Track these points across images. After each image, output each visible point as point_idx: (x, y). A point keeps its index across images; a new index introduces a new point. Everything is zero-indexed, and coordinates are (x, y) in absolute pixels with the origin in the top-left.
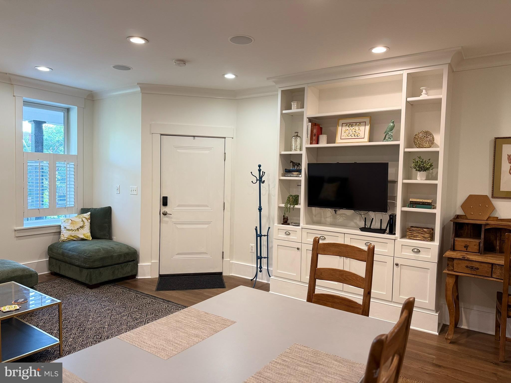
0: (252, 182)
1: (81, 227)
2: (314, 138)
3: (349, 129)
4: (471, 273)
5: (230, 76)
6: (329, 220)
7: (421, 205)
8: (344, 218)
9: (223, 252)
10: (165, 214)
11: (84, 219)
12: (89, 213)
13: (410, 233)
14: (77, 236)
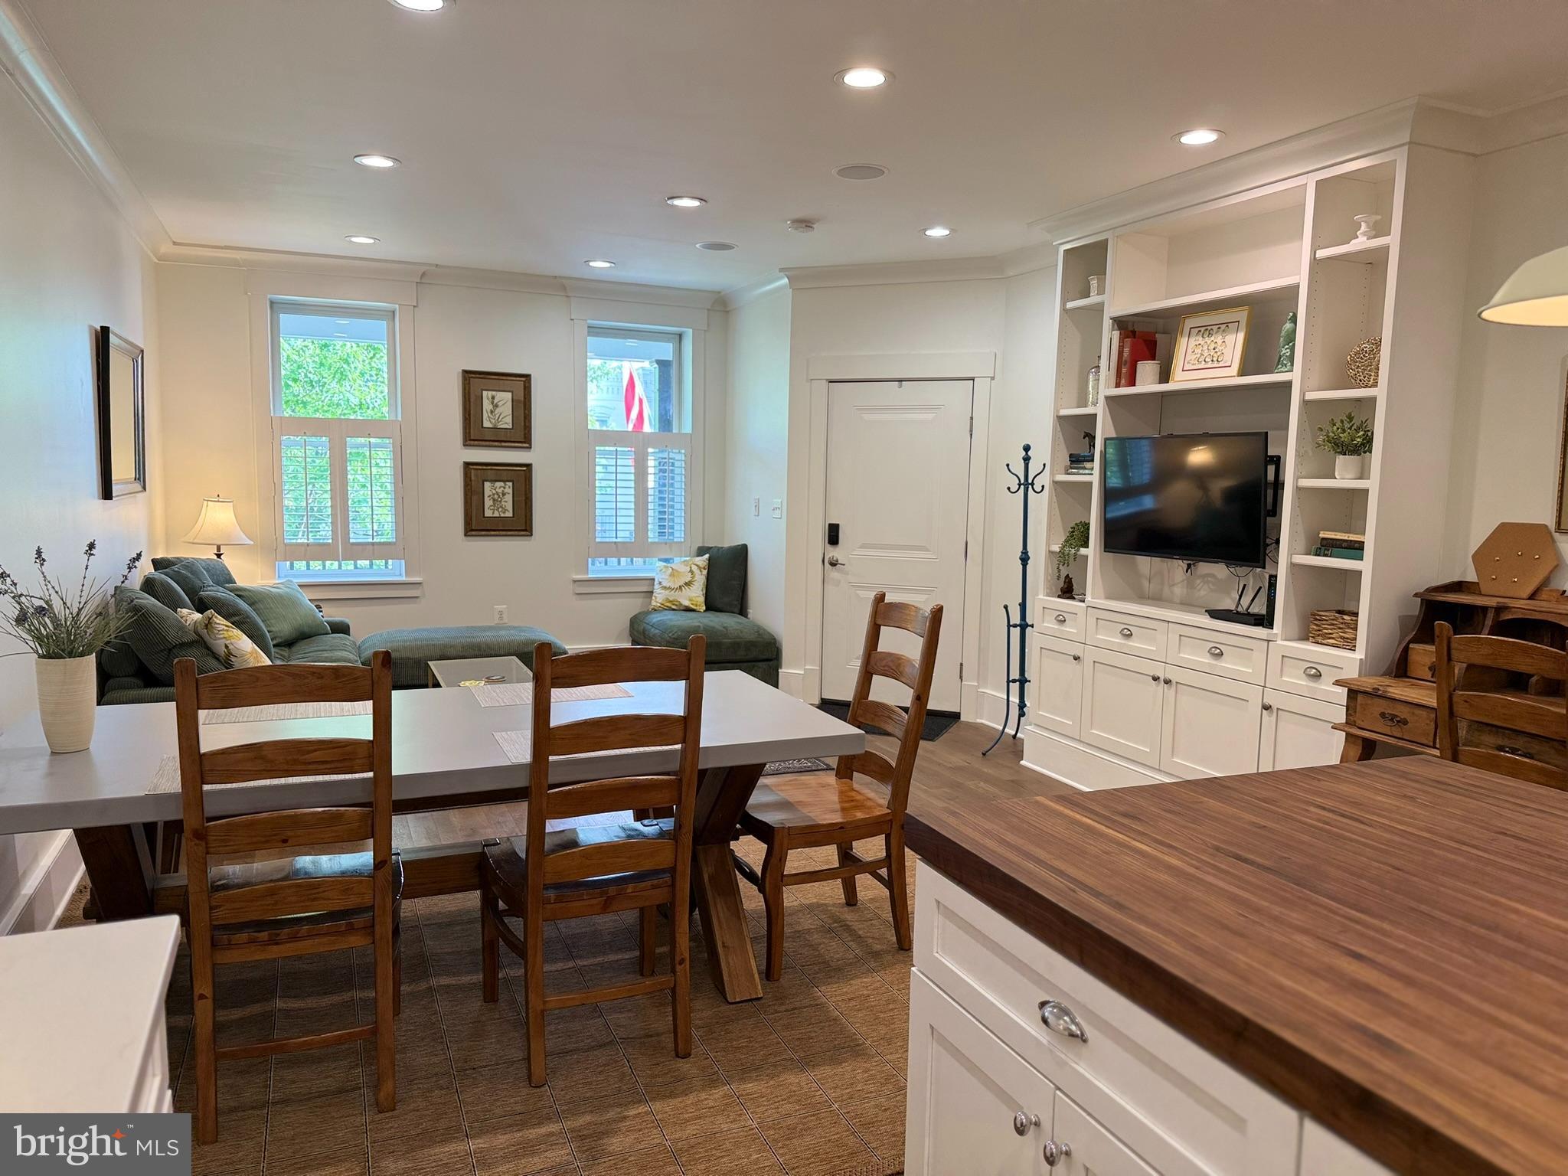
0: (1009, 489)
1: (686, 584)
2: (1124, 370)
3: (1202, 343)
4: (1390, 733)
5: (938, 232)
6: (1179, 591)
7: (1345, 548)
8: (1211, 585)
9: (961, 665)
10: (833, 564)
11: (694, 568)
12: (707, 556)
13: (1317, 625)
14: (677, 601)
